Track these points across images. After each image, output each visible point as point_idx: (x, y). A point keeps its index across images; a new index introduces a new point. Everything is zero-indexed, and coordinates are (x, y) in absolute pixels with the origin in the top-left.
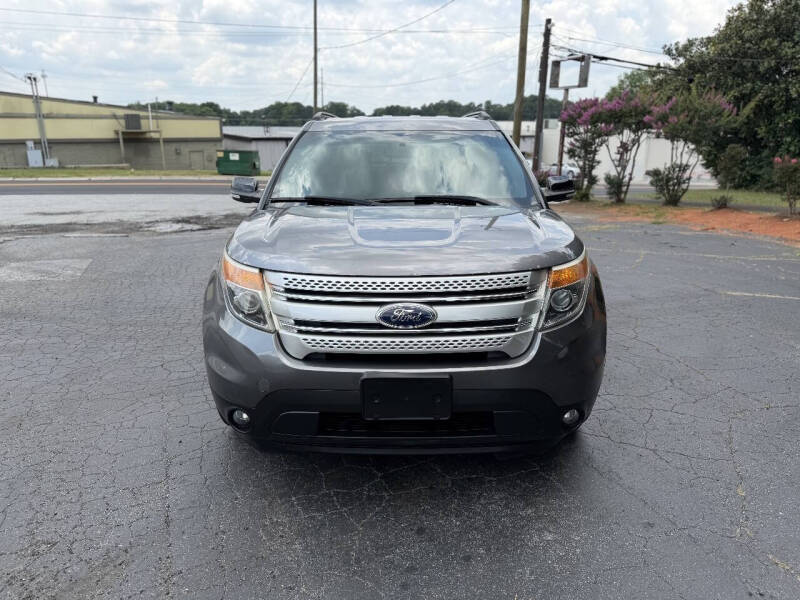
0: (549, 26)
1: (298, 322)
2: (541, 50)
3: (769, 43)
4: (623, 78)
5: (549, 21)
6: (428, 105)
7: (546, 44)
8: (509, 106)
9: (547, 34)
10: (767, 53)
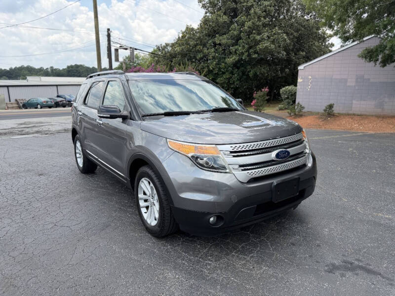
0: (109, 32)
1: (241, 166)
2: (107, 43)
3: (199, 48)
4: (125, 58)
5: (109, 30)
6: (13, 67)
7: (109, 40)
8: (64, 69)
9: (109, 36)
10: (199, 51)
